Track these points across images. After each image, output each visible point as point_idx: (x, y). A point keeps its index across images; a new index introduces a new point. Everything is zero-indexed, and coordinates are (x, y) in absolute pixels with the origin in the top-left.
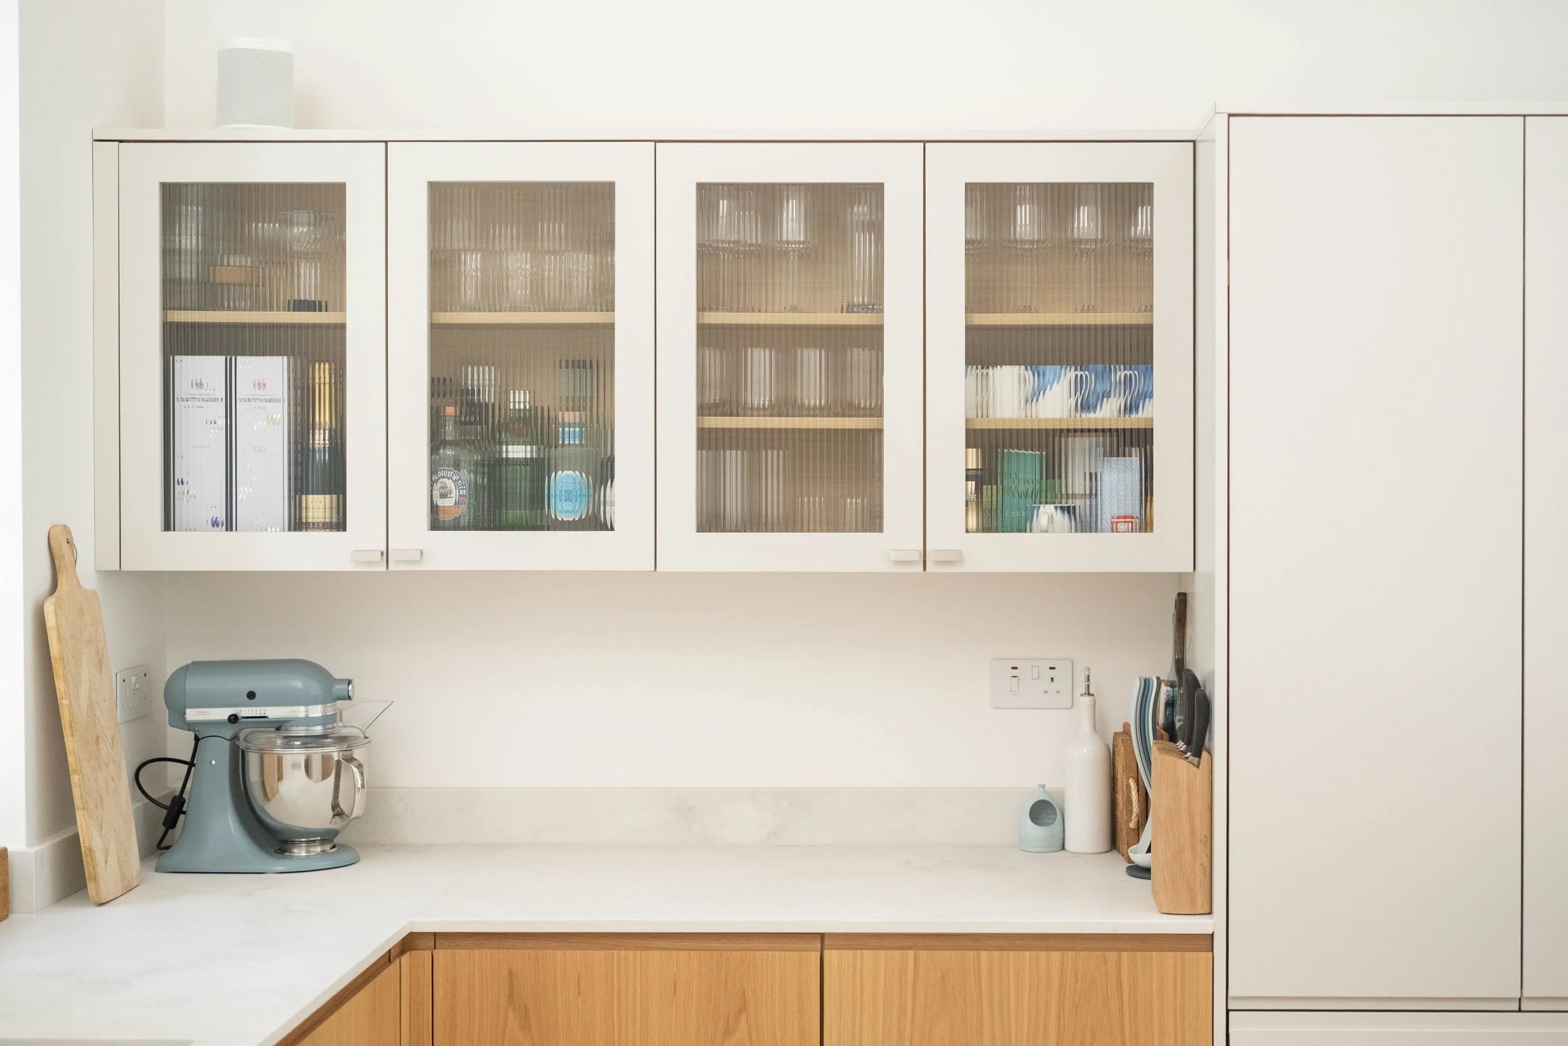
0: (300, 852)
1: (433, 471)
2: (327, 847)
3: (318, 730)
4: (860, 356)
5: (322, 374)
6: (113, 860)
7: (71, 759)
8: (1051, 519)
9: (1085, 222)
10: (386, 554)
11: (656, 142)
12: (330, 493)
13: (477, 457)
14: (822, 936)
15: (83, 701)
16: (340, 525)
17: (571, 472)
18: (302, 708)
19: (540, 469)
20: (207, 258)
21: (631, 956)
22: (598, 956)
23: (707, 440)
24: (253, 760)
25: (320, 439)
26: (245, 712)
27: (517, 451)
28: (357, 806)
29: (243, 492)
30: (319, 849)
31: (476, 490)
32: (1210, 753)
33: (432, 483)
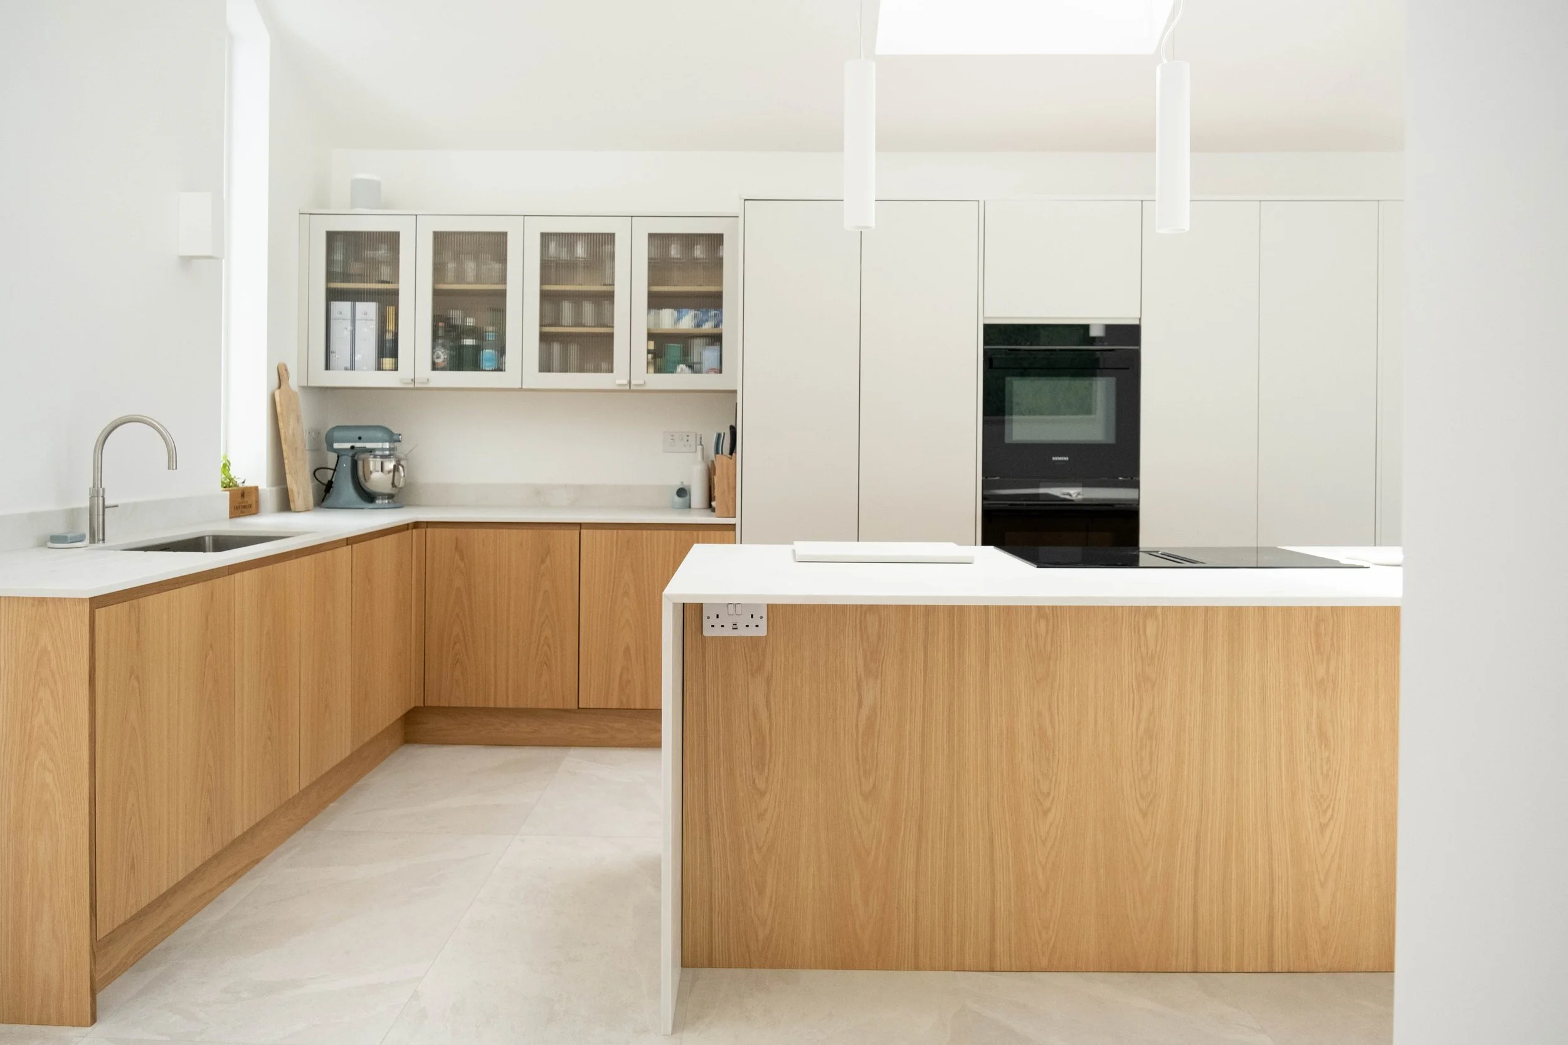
0: (379, 502)
1: (434, 348)
2: (390, 501)
3: (387, 453)
4: (606, 303)
5: (390, 310)
6: (301, 495)
7: (285, 454)
8: (682, 370)
9: (699, 252)
10: (414, 381)
11: (524, 216)
12: (392, 357)
13: (451, 344)
14: (580, 524)
15: (290, 432)
16: (396, 369)
17: (491, 351)
18: (381, 444)
19: (477, 349)
20: (346, 263)
21: (505, 532)
22: (491, 532)
23: (545, 338)
24: (360, 464)
25: (389, 336)
26: (358, 445)
27: (469, 342)
28: (401, 483)
29: (358, 357)
30: (387, 501)
31: (451, 357)
32: (736, 453)
33: (433, 353)
